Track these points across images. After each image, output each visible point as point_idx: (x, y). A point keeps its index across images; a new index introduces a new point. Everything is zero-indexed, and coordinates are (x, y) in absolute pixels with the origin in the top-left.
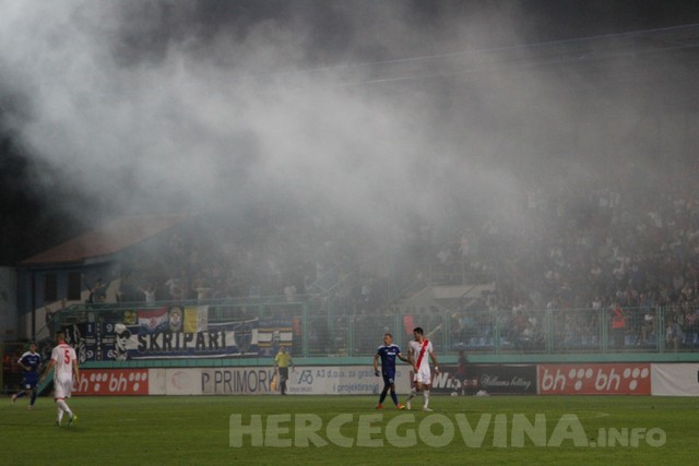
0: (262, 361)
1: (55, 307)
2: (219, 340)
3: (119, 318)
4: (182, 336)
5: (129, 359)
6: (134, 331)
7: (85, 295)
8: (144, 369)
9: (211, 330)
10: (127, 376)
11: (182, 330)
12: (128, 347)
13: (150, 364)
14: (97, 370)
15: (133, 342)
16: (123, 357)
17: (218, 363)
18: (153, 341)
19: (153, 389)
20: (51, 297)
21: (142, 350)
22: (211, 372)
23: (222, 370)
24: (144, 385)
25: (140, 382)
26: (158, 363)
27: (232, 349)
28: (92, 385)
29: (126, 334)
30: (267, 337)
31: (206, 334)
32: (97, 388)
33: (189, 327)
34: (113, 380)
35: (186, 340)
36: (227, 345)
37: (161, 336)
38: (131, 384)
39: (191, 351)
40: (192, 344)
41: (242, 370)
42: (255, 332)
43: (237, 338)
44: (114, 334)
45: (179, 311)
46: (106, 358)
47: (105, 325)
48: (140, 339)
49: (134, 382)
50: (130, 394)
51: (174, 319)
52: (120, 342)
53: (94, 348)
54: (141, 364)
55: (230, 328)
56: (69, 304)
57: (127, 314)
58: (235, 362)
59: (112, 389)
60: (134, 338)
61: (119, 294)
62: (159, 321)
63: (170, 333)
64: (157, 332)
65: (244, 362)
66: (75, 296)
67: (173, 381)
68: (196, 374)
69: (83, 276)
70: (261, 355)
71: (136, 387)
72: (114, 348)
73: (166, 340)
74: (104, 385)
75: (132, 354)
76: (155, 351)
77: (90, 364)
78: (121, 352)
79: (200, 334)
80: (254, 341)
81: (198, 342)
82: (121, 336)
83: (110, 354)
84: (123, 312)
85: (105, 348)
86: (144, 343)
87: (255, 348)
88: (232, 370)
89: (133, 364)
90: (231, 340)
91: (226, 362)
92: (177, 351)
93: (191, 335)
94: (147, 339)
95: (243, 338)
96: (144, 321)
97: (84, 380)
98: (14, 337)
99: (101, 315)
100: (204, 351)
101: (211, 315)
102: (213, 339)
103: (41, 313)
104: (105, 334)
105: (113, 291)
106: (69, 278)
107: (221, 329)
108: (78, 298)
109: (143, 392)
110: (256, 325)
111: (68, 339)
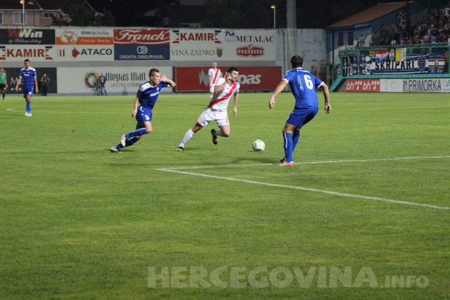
0: (430, 75)
1: (343, 48)
2: (411, 65)
3: (367, 53)
4: (394, 63)
5: (371, 74)
6: (374, 60)
7: (355, 42)
8: (378, 79)
9: (408, 60)
10: (371, 83)
11: (394, 60)
12: (371, 68)
13: (380, 76)
14: (358, 79)
15: (373, 66)
16: (369, 73)
17: (410, 76)
18: (382, 65)
19: (382, 89)
20: (341, 44)
21: (377, 70)
22: (407, 80)
23: (412, 80)
24: (378, 87)
25: (376, 85)
26: (384, 76)
27: (417, 70)
28: (355, 86)
29: (370, 62)
30: (432, 64)
31: (405, 62)
32: (358, 88)
33: (398, 59)
34: (365, 84)
35: (397, 65)
36: (415, 67)
37: (385, 63)
38: (372, 86)
39: (399, 71)
40: (399, 67)
41: (421, 80)
42: (427, 61)
43: (419, 64)
44: (365, 62)
45: (393, 50)
46: (361, 74)
47: (361, 57)
48: (376, 65)
49: (374, 85)
50: (371, 91)
51: (392, 55)
52: (367, 66)
53: (356, 68)
54: (376, 77)
55: (416, 59)
56: (349, 47)
57: (371, 52)
58: (418, 76)
59: (364, 89)
60: (374, 64)
61: (371, 42)
62: (385, 55)
63: (390, 62)
64: (384, 61)
65: (422, 76)
66: (350, 43)
67: (391, 85)
68: (401, 81)
69: (354, 33)
70: (429, 72)
71: (375, 88)
72: (364, 69)
73: (388, 65)
74: (361, 87)
75: (372, 72)
76: (383, 71)
77: (355, 77)
78: (368, 71)
79: (403, 62)
80: (427, 66)
81: (402, 66)
82: (368, 63)
83: (363, 72)
84: (369, 51)
85: (362, 69)
86: (378, 66)
87: (427, 69)
88: (416, 80)
89: (373, 77)
90: (416, 65)
91: (414, 76)
92: (393, 71)
93: (399, 62)
94: (379, 64)
95: (422, 64)
96: (378, 56)
97: (352, 84)
98: (325, 64)
99: (361, 52)
100: (405, 70)
101: (408, 52)
102: (408, 65)
103: (336, 51)
104: (361, 62)
105: (368, 41)
106: (349, 34)
107: (412, 59)
108: (352, 44)
109: (378, 91)
110: (428, 58)
111: (345, 64)
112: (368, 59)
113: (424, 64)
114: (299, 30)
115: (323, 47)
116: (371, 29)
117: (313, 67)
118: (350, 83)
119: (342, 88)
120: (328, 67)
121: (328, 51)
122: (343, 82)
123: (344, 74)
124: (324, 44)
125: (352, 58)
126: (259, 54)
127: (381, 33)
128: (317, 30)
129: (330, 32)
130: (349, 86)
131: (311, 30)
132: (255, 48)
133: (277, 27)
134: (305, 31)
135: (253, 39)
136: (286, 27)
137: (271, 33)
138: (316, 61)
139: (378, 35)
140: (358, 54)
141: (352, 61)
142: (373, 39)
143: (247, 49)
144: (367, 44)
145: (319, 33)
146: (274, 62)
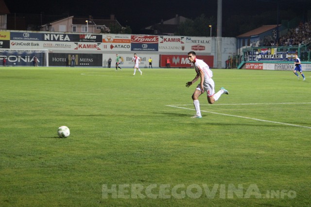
0: (288, 62)
1: (245, 47)
3: (256, 50)
4: (270, 55)
6: (260, 54)
7: (251, 45)
8: (262, 63)
9: (277, 54)
10: (258, 65)
14: (252, 63)
15: (260, 57)
17: (278, 62)
18: (264, 56)
19: (264, 68)
20: (244, 45)
21: (262, 59)
22: (277, 64)
23: (279, 64)
24: (262, 67)
26: (265, 62)
27: (282, 59)
28: (251, 67)
29: (258, 55)
30: (290, 56)
32: (252, 67)
33: (272, 53)
34: (255, 66)
39: (272, 59)
40: (273, 57)
41: (284, 64)
42: (287, 55)
43: (283, 56)
44: (256, 54)
45: (270, 49)
46: (254, 60)
47: (254, 52)
49: (260, 66)
50: (258, 69)
51: (269, 51)
53: (251, 58)
55: (281, 54)
56: (248, 47)
57: (259, 50)
58: (282, 62)
59: (255, 68)
60: (260, 55)
62: (266, 51)
63: (268, 54)
64: (265, 54)
65: (284, 62)
66: (249, 45)
67: (268, 66)
68: (274, 65)
69: (250, 40)
70: (288, 61)
71: (260, 68)
73: (267, 56)
74: (253, 67)
75: (259, 59)
76: (265, 59)
77: (250, 62)
78: (257, 59)
79: (275, 55)
80: (287, 57)
83: (255, 59)
85: (254, 58)
87: (287, 59)
88: (281, 64)
89: (260, 62)
90: (281, 57)
91: (280, 62)
92: (269, 59)
93: (273, 55)
94: (263, 56)
95: (284, 56)
96: (262, 52)
97: (249, 65)
98: (235, 55)
99: (254, 50)
100: (275, 59)
101: (277, 50)
102: (278, 56)
103: (241, 49)
104: (254, 54)
105: (257, 44)
106: (248, 40)
107: (279, 54)
109: (262, 69)
110: (287, 53)
111: (246, 55)
112: (257, 53)
113: (285, 56)
114: (223, 38)
115: (235, 47)
116: (259, 38)
117: (229, 56)
119: (244, 67)
120: (237, 57)
121: (237, 48)
122: (244, 64)
123: (245, 60)
124: (235, 45)
125: (249, 52)
126: (203, 49)
127: (264, 40)
128: (232, 38)
129: (239, 39)
130: (247, 66)
131: (229, 38)
132: (200, 46)
133: (212, 36)
134: (226, 38)
135: (200, 42)
136: (216, 36)
137: (209, 39)
138: (231, 53)
139: (262, 41)
140: (252, 50)
141: (249, 54)
142: (260, 43)
143: (196, 46)
144: (257, 46)
145: (232, 40)
146: (210, 53)
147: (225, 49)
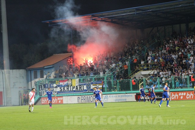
1: (37, 80)
2: (82, 88)
4: (72, 87)
5: (57, 94)
6: (59, 86)
7: (45, 76)
8: (62, 97)
9: (80, 85)
10: (57, 99)
11: (72, 85)
12: (57, 91)
13: (63, 95)
15: (58, 89)
16: (56, 93)
17: (82, 94)
18: (64, 89)
19: (64, 102)
20: (36, 77)
21: (61, 92)
22: (80, 97)
23: (83, 96)
24: (62, 101)
25: (61, 100)
26: (65, 95)
27: (86, 90)
29: (56, 87)
31: (78, 87)
33: (73, 85)
35: (73, 88)
36: (84, 89)
37: (66, 87)
38: (58, 101)
39: (74, 91)
40: (75, 89)
41: (88, 96)
42: (92, 85)
43: (87, 87)
44: (53, 87)
45: (70, 80)
47: (50, 85)
48: (60, 88)
49: (59, 100)
50: (58, 104)
51: (70, 82)
52: (55, 89)
54: (61, 95)
55: (85, 84)
56: (41, 79)
57: (57, 81)
58: (87, 94)
60: (59, 88)
61: (54, 76)
62: (65, 83)
63: (68, 86)
64: (65, 86)
65: (89, 94)
67: (70, 100)
68: (76, 97)
69: (44, 71)
71: (60, 102)
72: (53, 91)
73: (68, 88)
75: (58, 92)
76: (64, 92)
78: (55, 92)
79: (77, 86)
80: (92, 88)
81: (76, 89)
82: (55, 88)
84: (55, 81)
86: (62, 89)
87: (92, 90)
88: (86, 96)
89: (59, 95)
91: (84, 94)
92: (71, 91)
93: (74, 87)
96: (61, 83)
98: (26, 89)
99: (50, 82)
100: (77, 91)
101: (80, 80)
102: (80, 88)
103: (33, 82)
104: (51, 87)
105: (53, 75)
106: (42, 71)
108: (43, 77)
109: (62, 103)
110: (92, 83)
111: (41, 89)
112: (55, 85)
113: (90, 87)
114: (11, 70)
115: (24, 80)
116: (54, 68)
117: (19, 91)
118: (44, 99)
119: (39, 102)
121: (28, 82)
124: (25, 78)
125: (44, 85)
130: (43, 101)
131: (18, 70)
134: (14, 70)
138: (21, 88)
140: (48, 83)
141: (45, 87)
142: (55, 74)
144: (52, 77)
145: (22, 72)
147: (14, 83)
